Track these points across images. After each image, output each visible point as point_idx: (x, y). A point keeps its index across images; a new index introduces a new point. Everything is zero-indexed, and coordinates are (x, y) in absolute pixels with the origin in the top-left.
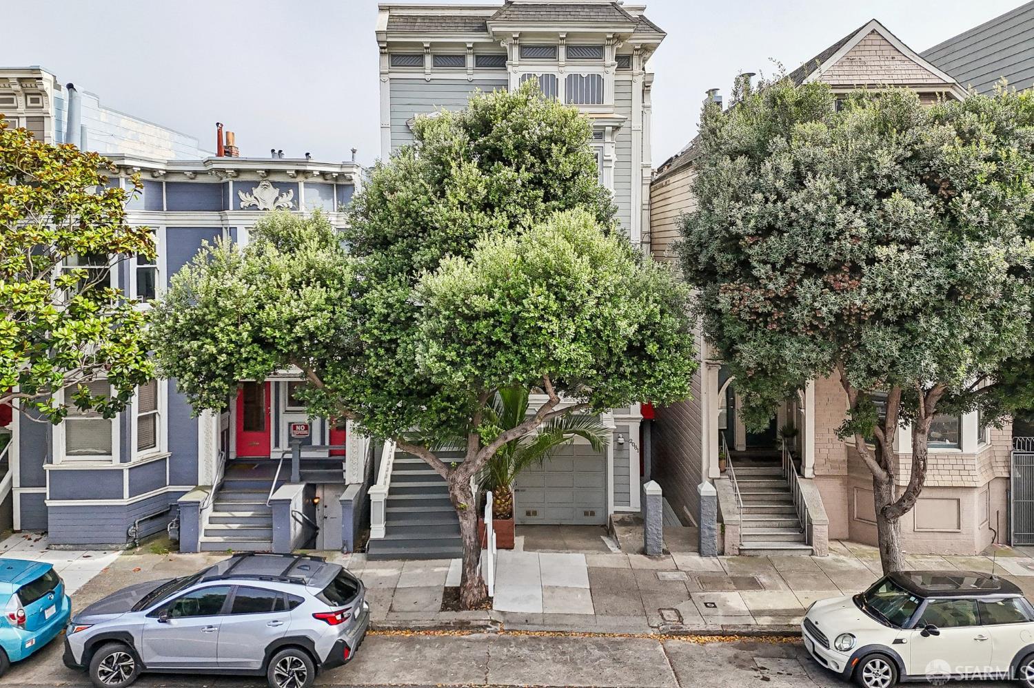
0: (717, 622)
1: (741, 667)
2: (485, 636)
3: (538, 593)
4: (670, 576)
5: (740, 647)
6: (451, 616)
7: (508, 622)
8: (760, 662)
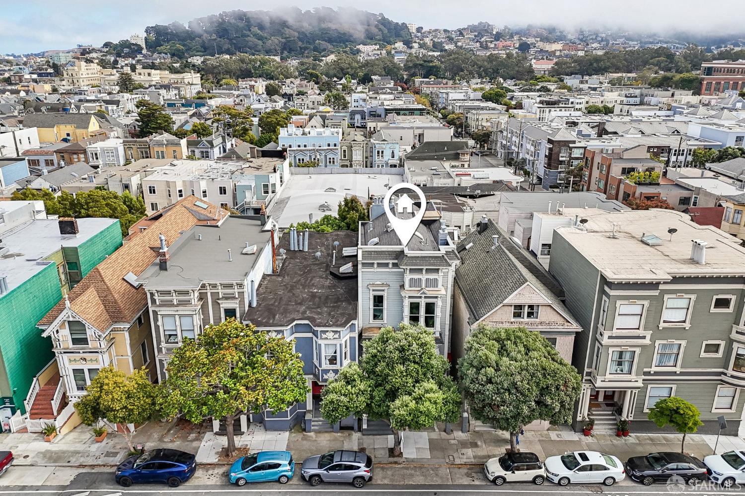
0: (464, 460)
1: (468, 476)
2: (402, 466)
3: (415, 450)
4: (452, 442)
5: (468, 469)
6: (391, 459)
7: (407, 461)
8: (474, 475)
